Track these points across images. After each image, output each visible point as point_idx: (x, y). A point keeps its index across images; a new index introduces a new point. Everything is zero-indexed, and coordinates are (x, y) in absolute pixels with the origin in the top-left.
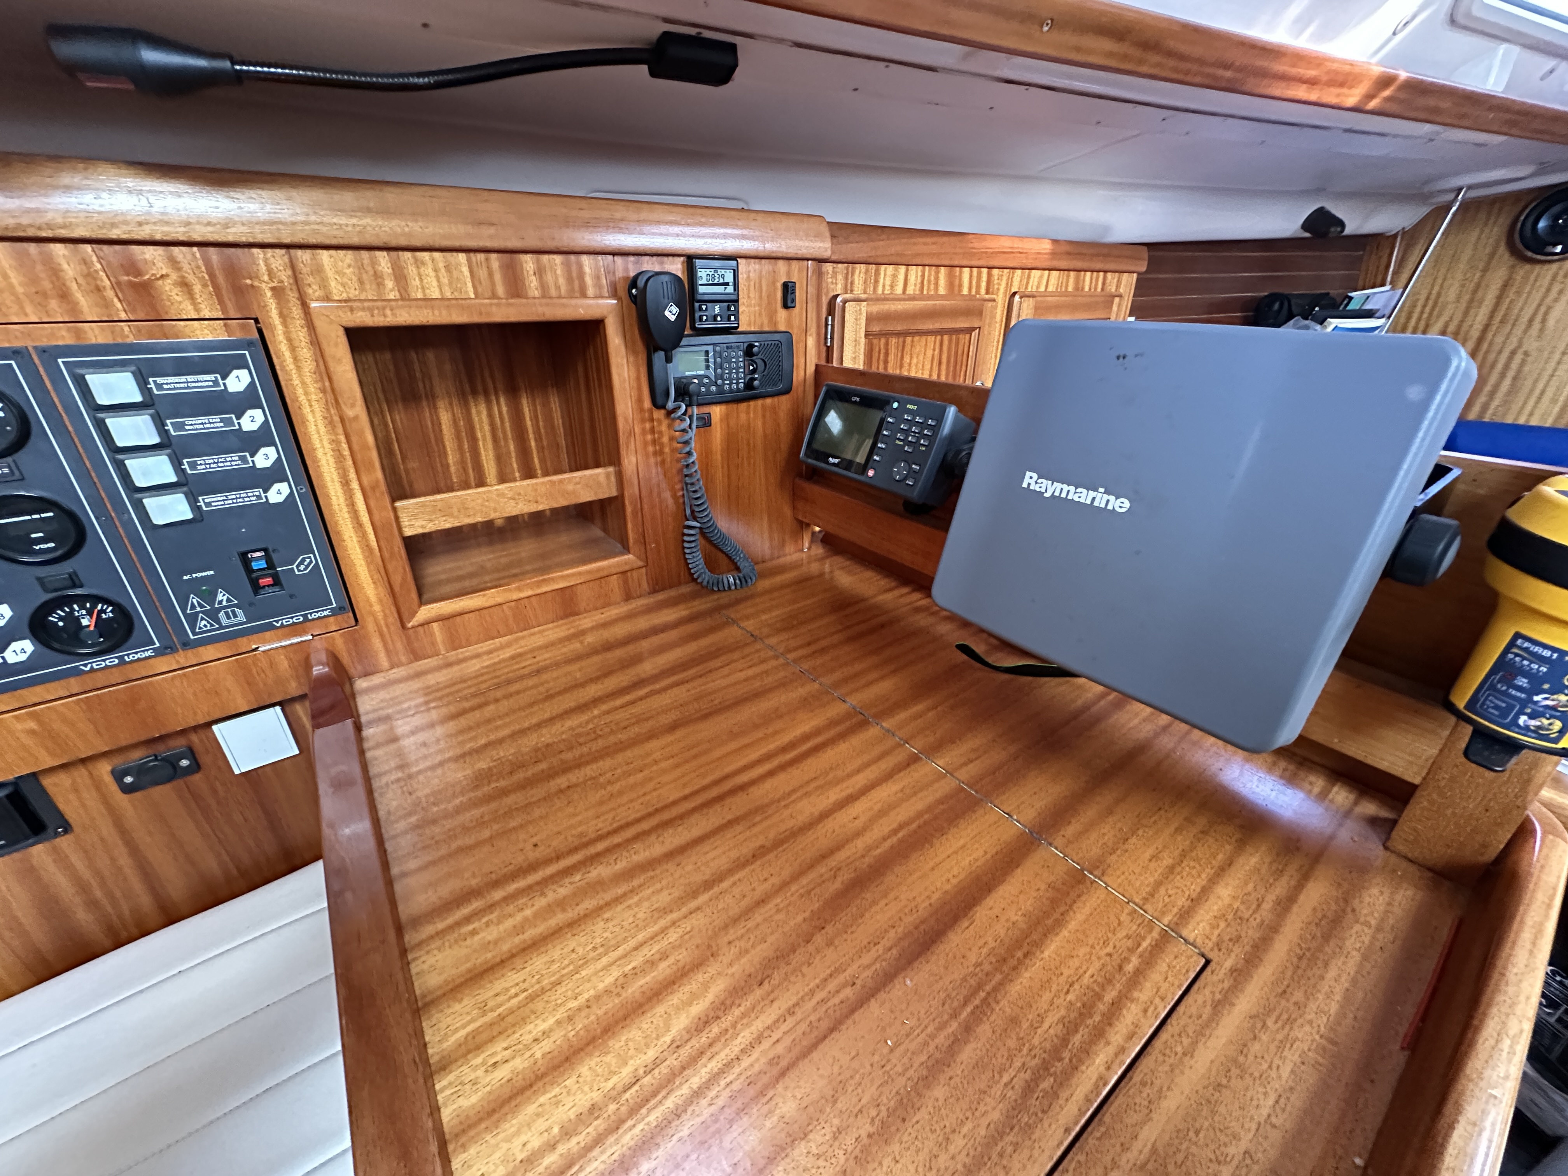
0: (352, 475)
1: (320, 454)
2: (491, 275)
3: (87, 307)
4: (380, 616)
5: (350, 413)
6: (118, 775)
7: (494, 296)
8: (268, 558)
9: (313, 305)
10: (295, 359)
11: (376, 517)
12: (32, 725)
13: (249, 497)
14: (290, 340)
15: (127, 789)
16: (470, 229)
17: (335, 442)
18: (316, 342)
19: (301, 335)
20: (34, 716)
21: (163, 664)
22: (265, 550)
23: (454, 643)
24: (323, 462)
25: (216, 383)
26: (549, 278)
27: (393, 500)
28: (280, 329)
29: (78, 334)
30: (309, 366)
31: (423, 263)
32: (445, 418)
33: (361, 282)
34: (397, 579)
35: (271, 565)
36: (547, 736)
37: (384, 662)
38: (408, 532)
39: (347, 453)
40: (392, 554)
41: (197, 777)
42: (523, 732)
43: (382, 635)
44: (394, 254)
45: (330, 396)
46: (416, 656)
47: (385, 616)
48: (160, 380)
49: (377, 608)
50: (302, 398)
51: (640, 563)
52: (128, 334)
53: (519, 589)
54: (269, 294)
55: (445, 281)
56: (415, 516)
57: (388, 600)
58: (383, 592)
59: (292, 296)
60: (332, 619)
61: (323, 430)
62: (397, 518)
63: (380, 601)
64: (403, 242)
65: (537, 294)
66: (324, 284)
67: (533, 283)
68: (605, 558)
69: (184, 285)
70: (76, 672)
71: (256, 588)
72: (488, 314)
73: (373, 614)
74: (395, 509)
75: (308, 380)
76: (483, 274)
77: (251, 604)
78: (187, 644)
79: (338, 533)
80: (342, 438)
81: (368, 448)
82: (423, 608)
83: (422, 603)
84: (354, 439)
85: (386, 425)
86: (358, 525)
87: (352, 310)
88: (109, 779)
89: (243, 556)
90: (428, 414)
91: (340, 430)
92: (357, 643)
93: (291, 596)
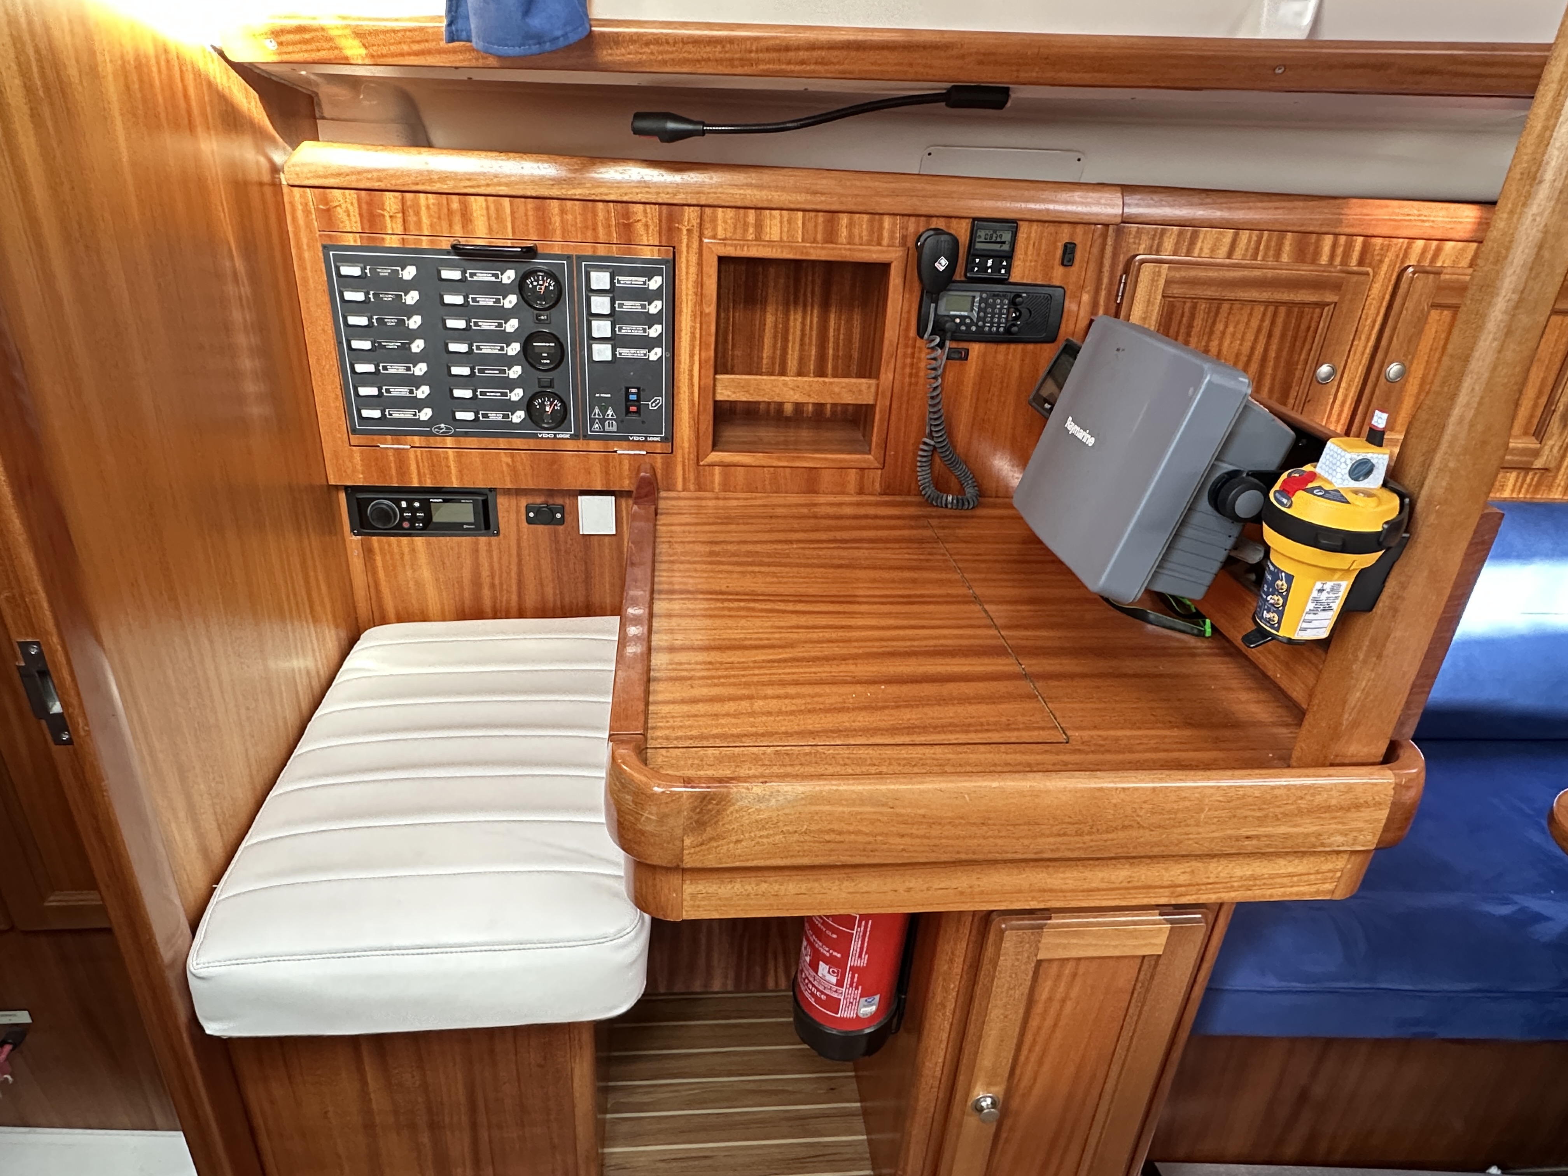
0: (697, 351)
1: (683, 334)
2: (816, 227)
3: (602, 237)
4: (686, 451)
5: (707, 310)
6: (528, 509)
7: (815, 241)
8: (638, 394)
9: (706, 241)
10: (687, 273)
11: (702, 383)
12: (509, 460)
13: (640, 353)
14: (687, 261)
15: (530, 521)
16: (809, 197)
17: (694, 327)
18: (700, 264)
19: (694, 259)
20: (512, 456)
21: (571, 445)
22: (638, 389)
23: (726, 486)
24: (683, 339)
25: (645, 283)
26: (856, 231)
27: (716, 373)
28: (685, 253)
29: (595, 248)
30: (693, 277)
31: (775, 218)
32: (770, 320)
33: (735, 228)
34: (703, 428)
35: (639, 400)
36: (758, 548)
37: (680, 486)
38: (719, 398)
39: (698, 336)
40: (705, 409)
41: (561, 528)
42: (745, 542)
43: (684, 465)
44: (758, 211)
45: (699, 298)
46: (700, 488)
47: (689, 453)
48: (620, 278)
49: (686, 445)
50: (684, 297)
51: (877, 465)
52: (615, 252)
53: (779, 459)
54: (685, 232)
55: (785, 229)
56: (726, 388)
57: (694, 442)
58: (693, 436)
59: (696, 235)
60: (659, 445)
61: (689, 318)
62: (714, 385)
63: (690, 441)
64: (765, 205)
65: (844, 241)
66: (715, 229)
67: (844, 233)
68: (850, 453)
69: (647, 226)
70: (535, 436)
71: (628, 412)
72: (807, 254)
73: (683, 448)
74: (715, 380)
75: (690, 286)
76: (810, 226)
77: (622, 421)
78: (586, 437)
79: (679, 388)
80: (698, 325)
81: (710, 335)
82: (714, 453)
83: (713, 450)
84: (704, 327)
85: (728, 319)
86: (691, 385)
87: (725, 245)
88: (523, 510)
89: (627, 389)
90: (758, 316)
91: (698, 320)
92: (669, 467)
93: (643, 422)
